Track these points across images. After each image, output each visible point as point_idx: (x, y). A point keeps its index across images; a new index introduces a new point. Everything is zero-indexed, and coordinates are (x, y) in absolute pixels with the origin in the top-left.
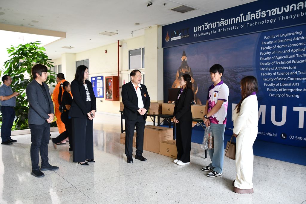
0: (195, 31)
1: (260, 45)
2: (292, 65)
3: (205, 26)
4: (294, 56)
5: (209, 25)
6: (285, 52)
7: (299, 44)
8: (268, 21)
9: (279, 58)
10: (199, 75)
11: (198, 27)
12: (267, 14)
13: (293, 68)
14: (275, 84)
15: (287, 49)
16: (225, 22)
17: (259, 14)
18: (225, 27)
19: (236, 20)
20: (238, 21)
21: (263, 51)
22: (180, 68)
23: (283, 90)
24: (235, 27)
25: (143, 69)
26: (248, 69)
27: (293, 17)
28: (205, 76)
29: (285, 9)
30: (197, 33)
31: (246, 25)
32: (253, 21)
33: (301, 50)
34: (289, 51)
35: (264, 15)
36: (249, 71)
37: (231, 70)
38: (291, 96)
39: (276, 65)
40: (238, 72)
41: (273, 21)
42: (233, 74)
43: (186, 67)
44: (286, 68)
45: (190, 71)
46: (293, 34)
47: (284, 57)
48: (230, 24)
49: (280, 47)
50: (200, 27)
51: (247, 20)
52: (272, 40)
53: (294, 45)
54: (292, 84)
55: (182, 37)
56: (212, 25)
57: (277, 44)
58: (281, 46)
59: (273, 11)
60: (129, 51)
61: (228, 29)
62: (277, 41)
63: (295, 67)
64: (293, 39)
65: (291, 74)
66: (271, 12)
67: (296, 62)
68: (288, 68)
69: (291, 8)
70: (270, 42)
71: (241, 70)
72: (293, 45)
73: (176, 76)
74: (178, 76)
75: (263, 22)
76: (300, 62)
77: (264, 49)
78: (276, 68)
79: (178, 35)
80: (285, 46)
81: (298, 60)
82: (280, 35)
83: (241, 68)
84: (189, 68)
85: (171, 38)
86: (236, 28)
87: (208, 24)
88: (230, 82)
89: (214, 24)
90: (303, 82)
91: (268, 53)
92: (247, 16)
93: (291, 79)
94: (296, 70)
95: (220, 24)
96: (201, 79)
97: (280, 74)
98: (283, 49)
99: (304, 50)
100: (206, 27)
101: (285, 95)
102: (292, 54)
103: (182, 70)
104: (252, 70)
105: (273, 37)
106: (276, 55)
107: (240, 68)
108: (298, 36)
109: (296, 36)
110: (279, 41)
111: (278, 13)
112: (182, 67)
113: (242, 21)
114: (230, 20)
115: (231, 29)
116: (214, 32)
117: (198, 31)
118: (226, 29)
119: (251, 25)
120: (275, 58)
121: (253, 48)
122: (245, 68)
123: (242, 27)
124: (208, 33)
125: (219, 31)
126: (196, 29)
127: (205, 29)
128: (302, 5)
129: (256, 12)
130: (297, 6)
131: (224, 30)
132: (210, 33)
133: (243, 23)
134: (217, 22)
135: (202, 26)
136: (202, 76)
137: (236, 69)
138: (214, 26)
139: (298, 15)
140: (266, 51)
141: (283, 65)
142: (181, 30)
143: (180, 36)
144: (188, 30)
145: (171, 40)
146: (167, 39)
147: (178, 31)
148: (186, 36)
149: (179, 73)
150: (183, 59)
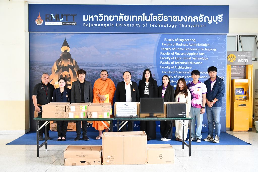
0: (84, 20)
1: (160, 46)
2: (188, 66)
3: (99, 16)
4: (190, 59)
5: (105, 16)
6: (182, 54)
7: (193, 49)
8: (170, 26)
9: (178, 59)
10: (89, 70)
11: (90, 16)
12: (169, 19)
13: (189, 68)
14: (175, 81)
15: (184, 52)
16: (125, 18)
17: (161, 17)
18: (125, 22)
19: (138, 18)
20: (140, 20)
21: (163, 51)
22: (59, 60)
24: (137, 24)
26: (149, 67)
27: (191, 27)
29: (184, 18)
30: (87, 22)
31: (148, 25)
32: (155, 22)
33: (195, 54)
34: (185, 54)
35: (166, 20)
37: (130, 66)
39: (175, 65)
40: (138, 69)
41: (175, 26)
42: (133, 71)
43: (69, 60)
44: (184, 68)
45: (74, 65)
46: (189, 40)
47: (181, 59)
48: (130, 20)
49: (178, 49)
50: (92, 17)
51: (149, 20)
52: (171, 42)
54: (189, 81)
55: (66, 24)
56: (109, 18)
57: (176, 46)
58: (180, 49)
59: (174, 17)
61: (128, 25)
62: (176, 44)
63: (191, 68)
64: (188, 45)
65: (188, 73)
66: (173, 18)
67: (192, 63)
68: (186, 68)
69: (189, 19)
70: (169, 44)
72: (189, 49)
73: (52, 70)
74: (56, 69)
75: (165, 26)
76: (195, 63)
77: (164, 49)
78: (176, 67)
80: (183, 49)
82: (178, 39)
85: (46, 22)
86: (138, 26)
87: (103, 16)
89: (112, 17)
91: (168, 53)
92: (149, 16)
93: (188, 77)
95: (119, 18)
96: (91, 74)
97: (179, 72)
98: (181, 52)
99: (197, 54)
100: (100, 18)
102: (187, 56)
103: (61, 62)
104: (153, 68)
105: (172, 40)
106: (175, 56)
107: (140, 65)
108: (193, 42)
109: (191, 42)
110: (177, 44)
111: (179, 20)
112: (62, 59)
113: (144, 20)
114: (130, 16)
115: (132, 26)
116: (111, 25)
117: (90, 20)
118: (127, 25)
119: (153, 25)
120: (174, 58)
121: (154, 47)
122: (145, 65)
123: (144, 26)
124: (103, 25)
125: (117, 26)
126: (86, 18)
127: (99, 20)
128: (197, 19)
129: (159, 15)
130: (193, 19)
131: (124, 25)
132: (106, 26)
133: (145, 22)
134: (115, 16)
135: (95, 16)
136: (93, 71)
137: (136, 66)
138: (112, 19)
139: (195, 26)
140: (166, 51)
141: (181, 65)
142: (62, 15)
143: (62, 22)
144: (74, 17)
145: (46, 24)
146: (39, 22)
147: (58, 15)
148: (71, 24)
149: (58, 66)
150: (63, 49)
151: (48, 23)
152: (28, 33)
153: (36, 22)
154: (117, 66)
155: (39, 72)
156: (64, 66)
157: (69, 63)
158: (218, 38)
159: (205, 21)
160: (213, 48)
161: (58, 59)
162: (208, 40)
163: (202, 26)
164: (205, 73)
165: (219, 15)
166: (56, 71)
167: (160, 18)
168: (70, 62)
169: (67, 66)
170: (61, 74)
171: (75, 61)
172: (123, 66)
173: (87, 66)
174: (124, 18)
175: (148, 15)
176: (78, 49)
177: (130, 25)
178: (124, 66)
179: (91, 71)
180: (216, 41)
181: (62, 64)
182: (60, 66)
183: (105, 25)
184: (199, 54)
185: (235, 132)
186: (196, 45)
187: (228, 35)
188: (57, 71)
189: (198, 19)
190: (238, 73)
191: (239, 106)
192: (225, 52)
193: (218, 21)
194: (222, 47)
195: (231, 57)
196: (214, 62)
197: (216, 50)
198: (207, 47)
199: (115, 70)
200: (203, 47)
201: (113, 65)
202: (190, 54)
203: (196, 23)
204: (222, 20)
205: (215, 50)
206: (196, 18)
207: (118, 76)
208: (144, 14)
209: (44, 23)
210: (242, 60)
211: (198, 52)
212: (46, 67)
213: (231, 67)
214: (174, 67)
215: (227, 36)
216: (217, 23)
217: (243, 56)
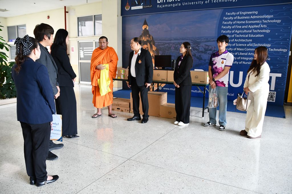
0: (158, 2)
1: (221, 20)
2: (248, 38)
4: (250, 31)
6: (243, 27)
7: (255, 22)
8: (231, 0)
9: (238, 32)
13: (249, 40)
14: (234, 53)
15: (245, 24)
18: (190, 1)
21: (225, 25)
23: (240, 58)
24: (200, 2)
25: (94, 36)
26: (211, 40)
28: (168, 45)
30: (160, 4)
31: (210, 1)
33: (257, 27)
34: (246, 27)
36: (211, 41)
37: (194, 40)
38: (247, 63)
39: (235, 38)
40: (200, 42)
41: (235, 0)
42: (196, 43)
43: (148, 35)
44: (244, 40)
45: (151, 40)
46: (251, 13)
47: (242, 31)
49: (239, 23)
52: (233, 16)
53: (251, 22)
54: (248, 54)
55: (145, 7)
57: (237, 20)
58: (241, 22)
60: (78, 18)
62: (237, 18)
63: (251, 40)
64: (250, 17)
65: (248, 45)
67: (252, 36)
68: (246, 40)
70: (231, 18)
71: (204, 40)
75: (226, 1)
76: (256, 36)
77: (225, 23)
78: (236, 40)
79: (139, 5)
80: (244, 22)
81: (253, 35)
82: (240, 12)
83: (204, 38)
85: (132, 7)
86: (201, 3)
88: (192, 51)
91: (229, 27)
93: (247, 50)
94: (252, 42)
96: (163, 47)
97: (238, 45)
98: (242, 25)
99: (259, 26)
101: (242, 63)
102: (249, 29)
103: (142, 38)
104: (214, 41)
105: (233, 13)
106: (235, 29)
108: (255, 15)
109: (253, 15)
110: (239, 18)
112: (143, 35)
115: (196, 3)
116: (179, 4)
117: (162, 2)
119: (215, 1)
120: (235, 31)
121: (216, 22)
122: (207, 39)
123: (206, 2)
124: (172, 5)
127: (170, 1)
131: (189, 4)
132: (175, 5)
136: (165, 44)
137: (199, 39)
140: (227, 25)
141: (241, 38)
143: (142, 6)
144: (150, 1)
145: (132, 9)
148: (148, 6)
151: (133, 8)
152: (121, 17)
153: (125, 8)
157: (148, 38)
158: (284, 8)
160: (277, 19)
161: (140, 35)
162: (272, 11)
164: (266, 45)
169: (146, 40)
170: (142, 47)
171: (152, 37)
173: (160, 40)
176: (154, 27)
177: (194, 3)
179: (163, 44)
180: (282, 11)
181: (143, 39)
184: (260, 26)
186: (258, 17)
194: (287, 18)
196: (277, 34)
197: (280, 21)
198: (271, 18)
200: (266, 19)
201: (181, 38)
202: (251, 27)
209: (131, 8)
211: (260, 24)
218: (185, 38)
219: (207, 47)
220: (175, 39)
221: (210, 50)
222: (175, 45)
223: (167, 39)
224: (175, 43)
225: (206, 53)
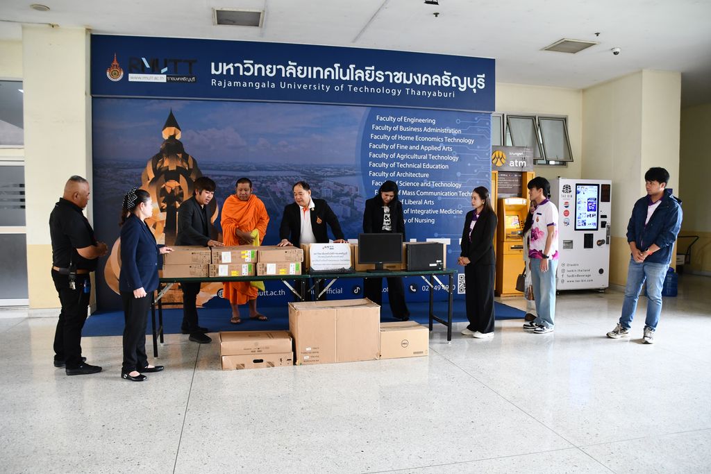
0: (213, 72)
1: (368, 130)
2: (423, 171)
3: (245, 66)
4: (425, 157)
5: (257, 66)
6: (411, 148)
7: (432, 139)
8: (388, 91)
9: (403, 157)
10: (222, 178)
11: (225, 64)
12: (387, 77)
13: (424, 175)
15: (414, 143)
16: (300, 72)
17: (371, 73)
18: (298, 80)
19: (325, 74)
20: (329, 76)
21: (376, 142)
22: (157, 158)
23: (410, 212)
24: (323, 86)
26: (347, 172)
27: (427, 95)
29: (415, 77)
30: (220, 77)
31: (346, 88)
32: (359, 83)
33: (435, 148)
34: (417, 148)
35: (380, 78)
36: (347, 175)
37: (308, 171)
38: (422, 221)
39: (397, 169)
40: (324, 177)
41: (397, 93)
42: (314, 180)
43: (180, 155)
44: (414, 175)
45: (191, 167)
46: (423, 121)
47: (409, 157)
48: (310, 77)
50: (231, 66)
51: (347, 78)
52: (390, 124)
53: (425, 139)
54: (423, 203)
55: (173, 79)
56: (266, 70)
57: (399, 133)
58: (406, 138)
59: (396, 75)
61: (305, 86)
62: (399, 128)
63: (427, 175)
64: (423, 130)
65: (422, 185)
66: (394, 76)
67: (428, 166)
68: (418, 175)
69: (424, 79)
70: (386, 128)
71: (331, 172)
72: (423, 139)
73: (143, 177)
74: (152, 176)
75: (379, 91)
76: (435, 167)
77: (376, 137)
78: (398, 174)
79: (155, 70)
80: (412, 138)
81: (431, 164)
82: (403, 118)
83: (331, 168)
84: (190, 158)
85: (130, 75)
86: (325, 88)
87: (253, 65)
89: (272, 69)
90: (439, 199)
91: (384, 146)
92: (348, 70)
93: (422, 194)
94: (429, 179)
95: (286, 71)
96: (227, 186)
97: (405, 184)
98: (408, 143)
99: (439, 149)
100: (248, 70)
101: (414, 221)
102: (421, 152)
103: (163, 162)
104: (354, 175)
105: (390, 118)
106: (397, 151)
107: (328, 168)
108: (430, 125)
109: (427, 125)
110: (402, 128)
111: (405, 81)
112: (164, 155)
113: (337, 78)
114: (310, 68)
115: (312, 87)
116: (270, 85)
117: (225, 73)
118: (302, 86)
119: (355, 89)
120: (396, 156)
121: (356, 133)
122: (339, 169)
123: (337, 88)
124: (254, 85)
125: (283, 86)
126: (217, 69)
127: (245, 73)
128: (439, 80)
129: (366, 68)
130: (432, 80)
131: (296, 86)
132: (260, 86)
133: (340, 82)
134: (278, 67)
135: (236, 65)
137: (320, 170)
138: (271, 72)
139: (435, 94)
140: (379, 142)
141: (409, 170)
142: (166, 61)
143: (165, 76)
144: (190, 64)
145: (130, 80)
146: (115, 74)
147: (157, 60)
148: (184, 79)
149: (155, 170)
150: (166, 134)
151: (133, 77)
152: (90, 98)
153: (108, 73)
154: (282, 170)
155: (113, 182)
156: (170, 169)
157: (180, 162)
158: (476, 119)
159: (454, 85)
160: (467, 138)
162: (458, 121)
163: (448, 95)
164: (454, 185)
165: (478, 76)
166: (151, 179)
167: (369, 74)
168: (182, 162)
169: (175, 169)
170: (163, 186)
172: (292, 170)
173: (218, 169)
174: (297, 71)
175: (345, 67)
176: (199, 134)
177: (308, 86)
178: (296, 171)
179: (227, 179)
180: (474, 124)
182: (160, 169)
183: (257, 85)
184: (442, 148)
185: (505, 298)
186: (437, 130)
187: (494, 114)
188: (154, 181)
189: (442, 80)
190: (509, 186)
191: (512, 248)
192: (489, 147)
193: (476, 87)
194: (483, 136)
195: (497, 156)
196: (469, 165)
197: (473, 142)
198: (458, 134)
199: (277, 177)
200: (450, 136)
201: (275, 167)
202: (426, 148)
203: (436, 88)
204: (484, 85)
205: (471, 142)
206: (437, 78)
207: (284, 190)
208: (336, 66)
209: (126, 77)
210: (516, 162)
211: (441, 144)
212: (129, 171)
213: (497, 174)
214: (396, 174)
215: (492, 115)
216: (475, 91)
217: (519, 154)
218: (285, 167)
219: (339, 188)
220: (259, 169)
221: (347, 194)
222: (259, 183)
223: (238, 168)
224: (260, 177)
225: (338, 201)
